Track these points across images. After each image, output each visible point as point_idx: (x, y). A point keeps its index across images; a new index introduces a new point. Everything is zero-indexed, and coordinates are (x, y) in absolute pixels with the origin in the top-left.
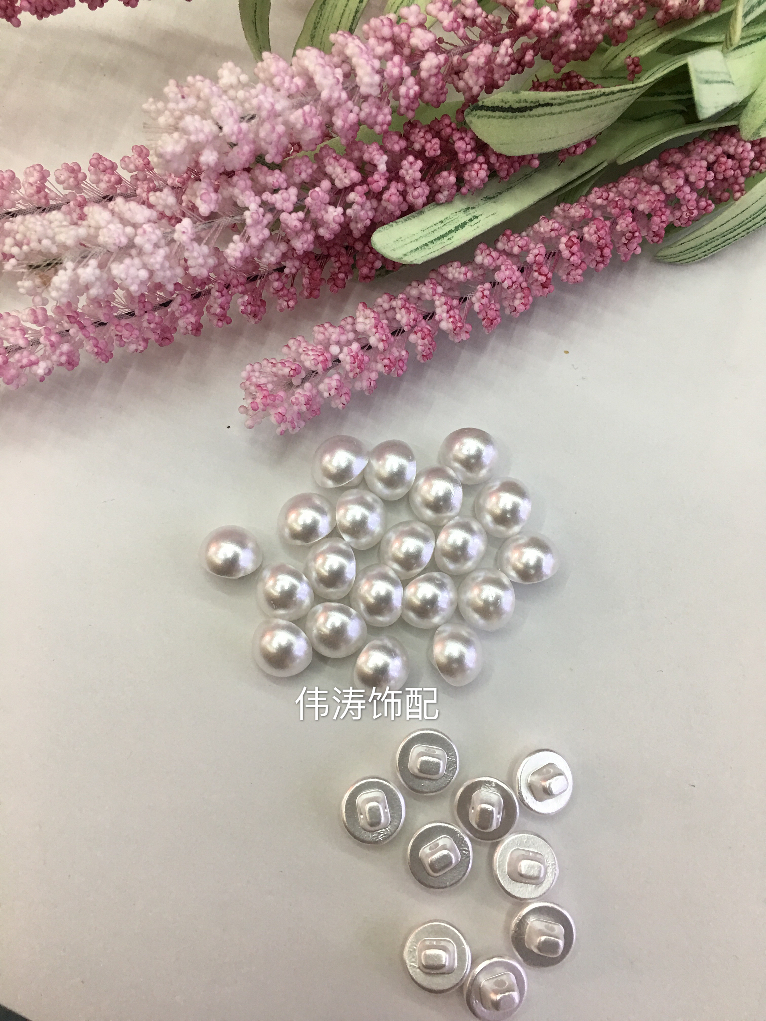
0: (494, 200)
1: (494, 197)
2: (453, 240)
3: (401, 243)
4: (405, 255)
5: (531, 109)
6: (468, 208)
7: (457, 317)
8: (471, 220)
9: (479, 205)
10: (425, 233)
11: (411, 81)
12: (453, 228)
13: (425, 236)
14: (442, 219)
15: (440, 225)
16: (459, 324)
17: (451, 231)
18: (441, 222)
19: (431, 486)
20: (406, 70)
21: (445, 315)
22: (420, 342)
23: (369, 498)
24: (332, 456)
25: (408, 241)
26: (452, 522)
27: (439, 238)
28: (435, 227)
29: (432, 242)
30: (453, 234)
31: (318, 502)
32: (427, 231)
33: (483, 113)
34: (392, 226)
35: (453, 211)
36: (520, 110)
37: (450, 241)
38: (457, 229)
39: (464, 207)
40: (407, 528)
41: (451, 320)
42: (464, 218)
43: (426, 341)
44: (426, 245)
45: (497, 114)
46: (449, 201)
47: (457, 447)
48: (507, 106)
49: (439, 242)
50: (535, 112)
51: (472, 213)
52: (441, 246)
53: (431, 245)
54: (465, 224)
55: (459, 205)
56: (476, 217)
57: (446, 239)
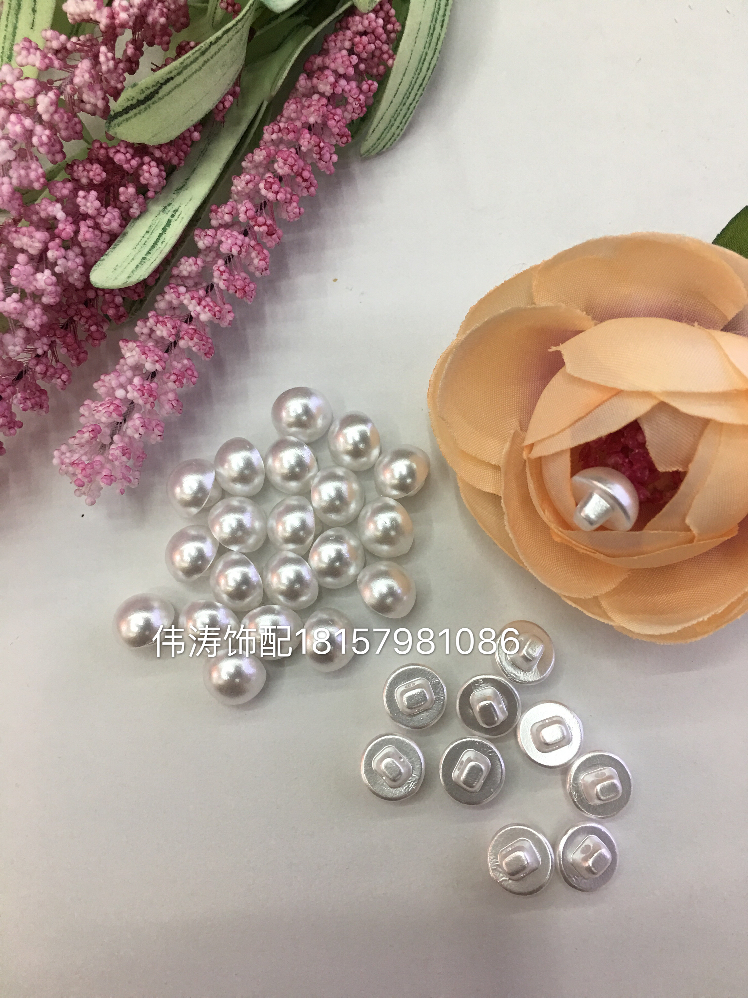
0: (183, 189)
2: (166, 241)
3: (119, 270)
4: (129, 277)
5: (156, 92)
6: (165, 208)
7: (211, 304)
8: (173, 216)
9: (174, 200)
10: (137, 250)
11: (38, 129)
12: (160, 231)
13: (139, 251)
14: (147, 229)
15: (147, 236)
16: (217, 309)
17: (160, 235)
18: (147, 232)
19: (281, 460)
21: (198, 308)
22: (191, 343)
23: (235, 502)
25: (126, 264)
26: (316, 480)
27: (153, 247)
28: (145, 239)
29: (148, 253)
30: (164, 236)
31: (193, 532)
32: (139, 247)
33: (120, 119)
34: (104, 260)
35: (153, 216)
36: (149, 98)
37: (164, 244)
38: (164, 230)
39: (161, 208)
40: (281, 509)
41: (207, 309)
42: (165, 218)
44: (144, 258)
45: (132, 113)
46: (144, 211)
47: (284, 414)
48: (135, 102)
49: (154, 250)
50: (161, 93)
51: (171, 209)
52: (159, 251)
53: (148, 257)
54: (169, 222)
55: (155, 209)
56: (176, 211)
57: (159, 244)
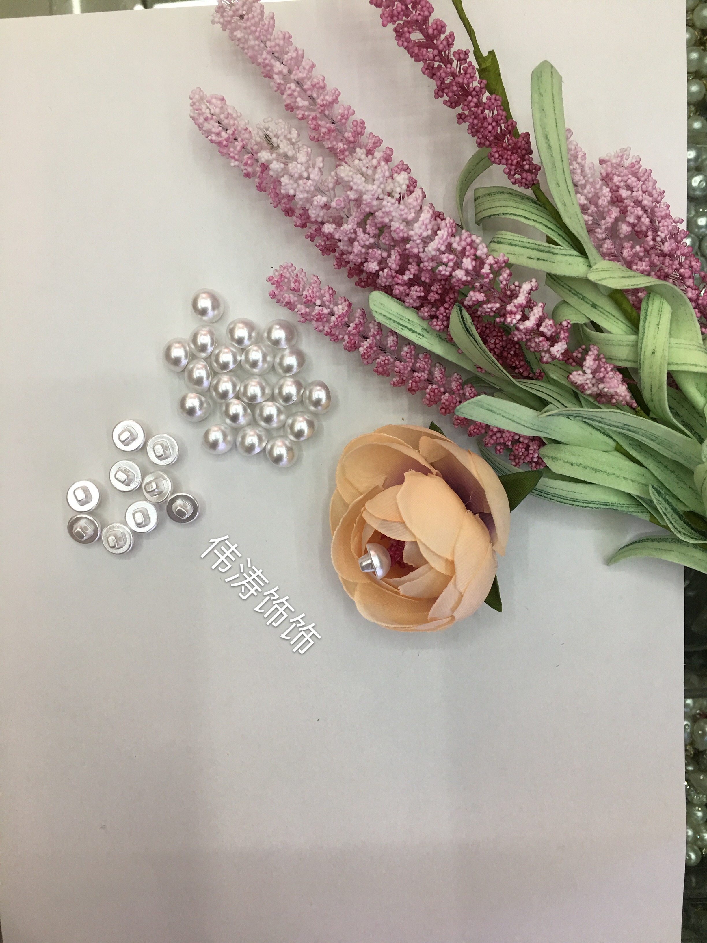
0: (440, 340)
1: (443, 339)
2: (403, 331)
3: (382, 307)
4: (376, 312)
5: (471, 335)
6: (426, 330)
7: (369, 354)
8: (420, 334)
9: (432, 334)
10: (396, 315)
11: (449, 269)
12: (410, 327)
13: (395, 316)
14: (411, 320)
15: (407, 320)
16: (366, 357)
17: (407, 327)
18: (409, 320)
19: (291, 385)
20: (451, 264)
21: (365, 347)
23: (269, 358)
24: (279, 329)
25: (386, 309)
26: (278, 405)
27: (399, 324)
28: (404, 319)
29: (394, 321)
30: (406, 329)
31: (254, 334)
32: (398, 316)
33: (459, 312)
34: (388, 297)
35: (419, 323)
36: (467, 330)
37: (401, 330)
38: (410, 330)
39: (425, 327)
40: (264, 384)
41: (366, 352)
42: (419, 330)
43: (348, 345)
44: (391, 319)
45: (461, 320)
46: (423, 318)
47: (318, 388)
48: (466, 323)
49: (397, 324)
50: (470, 337)
51: (425, 333)
52: (395, 327)
53: (392, 321)
54: (416, 332)
55: (425, 325)
56: (423, 336)
57: (401, 327)
